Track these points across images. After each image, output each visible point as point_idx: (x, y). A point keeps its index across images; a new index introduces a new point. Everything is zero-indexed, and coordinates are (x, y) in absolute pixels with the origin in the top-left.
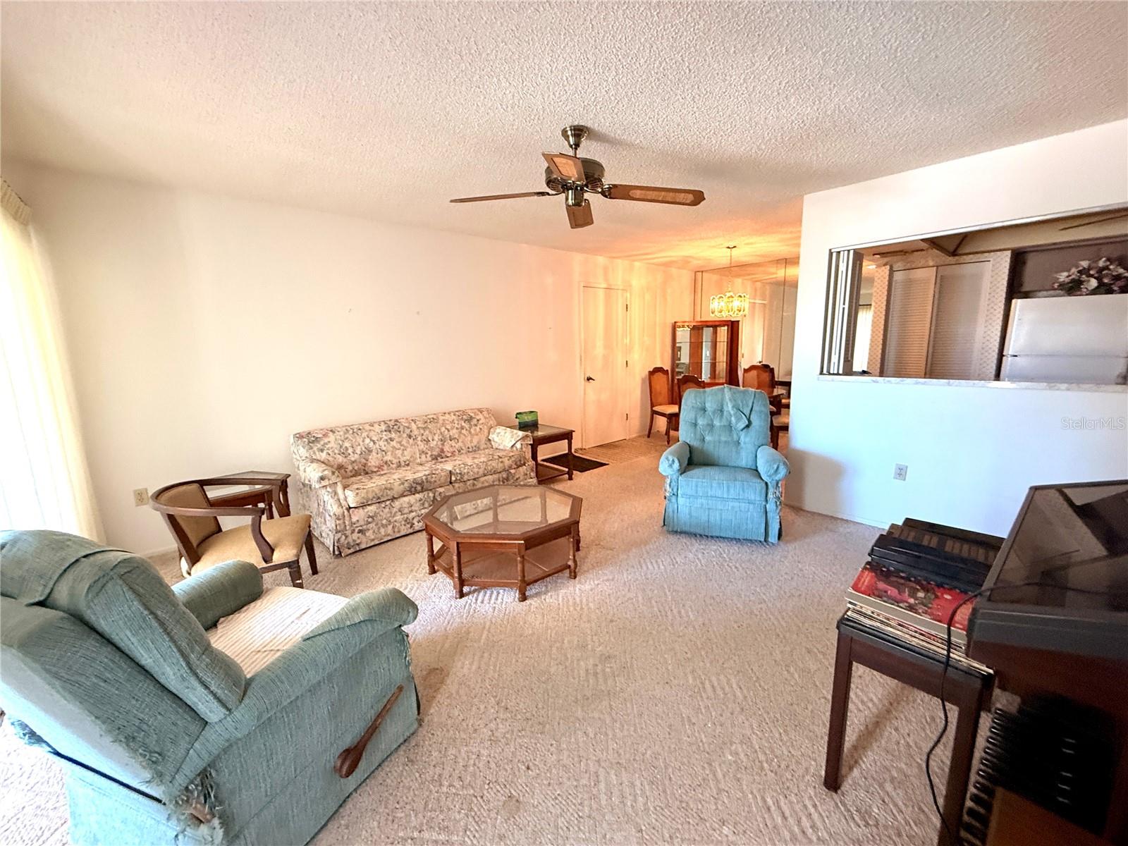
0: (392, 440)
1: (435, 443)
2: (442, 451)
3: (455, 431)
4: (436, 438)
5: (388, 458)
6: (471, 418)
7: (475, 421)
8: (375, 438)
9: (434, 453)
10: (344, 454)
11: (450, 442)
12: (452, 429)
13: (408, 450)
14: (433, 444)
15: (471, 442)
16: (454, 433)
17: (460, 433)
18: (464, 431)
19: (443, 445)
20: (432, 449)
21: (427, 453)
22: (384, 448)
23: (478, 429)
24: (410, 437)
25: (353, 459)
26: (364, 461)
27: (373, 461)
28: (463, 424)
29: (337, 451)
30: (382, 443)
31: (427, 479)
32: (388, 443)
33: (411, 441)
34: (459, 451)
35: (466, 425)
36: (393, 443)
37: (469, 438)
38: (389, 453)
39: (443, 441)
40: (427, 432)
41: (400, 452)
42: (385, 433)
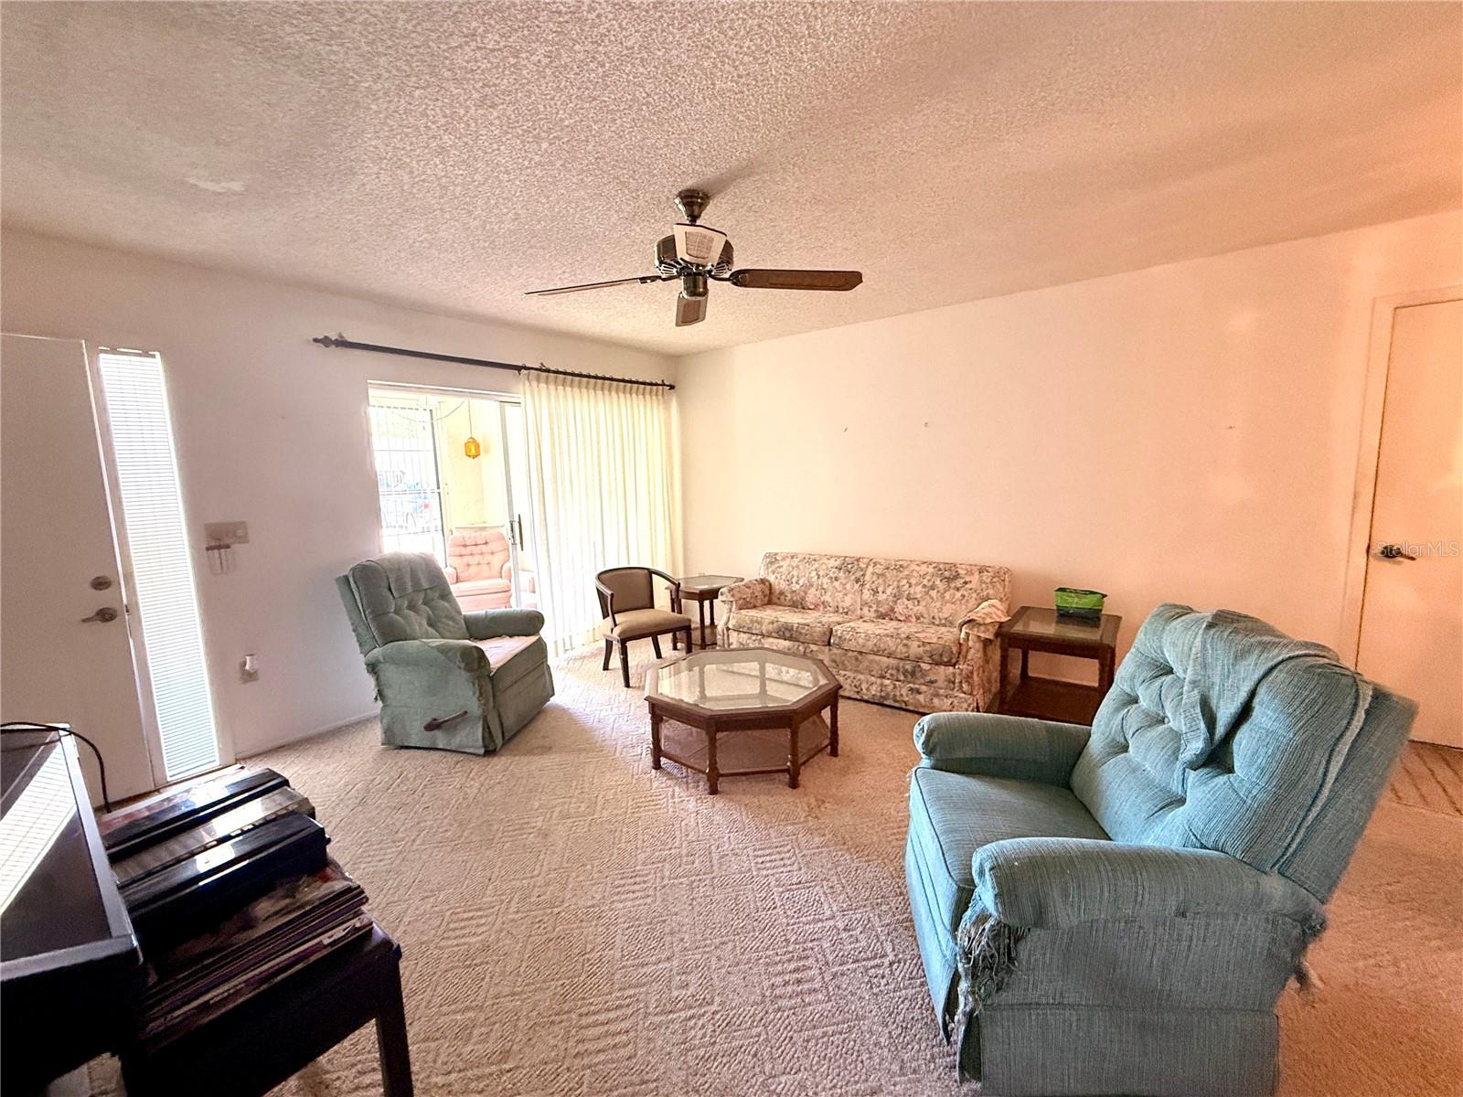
0: (836, 579)
1: (885, 596)
2: (892, 610)
3: (919, 588)
4: (889, 591)
5: (827, 598)
6: (957, 576)
7: (959, 583)
8: (821, 573)
9: (881, 609)
10: (789, 582)
11: (907, 602)
12: (917, 584)
13: (850, 595)
14: (881, 597)
15: (940, 610)
16: (918, 591)
17: (927, 593)
18: (933, 593)
19: (895, 602)
20: (878, 603)
21: (870, 607)
22: (825, 586)
23: (958, 595)
24: (857, 581)
25: (794, 589)
26: (802, 594)
27: (811, 598)
28: (938, 582)
29: (784, 577)
30: (826, 580)
31: (797, 628)
32: (832, 582)
33: (857, 586)
34: (918, 618)
35: (941, 585)
36: (836, 584)
37: (938, 604)
38: (829, 593)
39: (897, 597)
40: (880, 581)
41: (841, 595)
42: (834, 570)
